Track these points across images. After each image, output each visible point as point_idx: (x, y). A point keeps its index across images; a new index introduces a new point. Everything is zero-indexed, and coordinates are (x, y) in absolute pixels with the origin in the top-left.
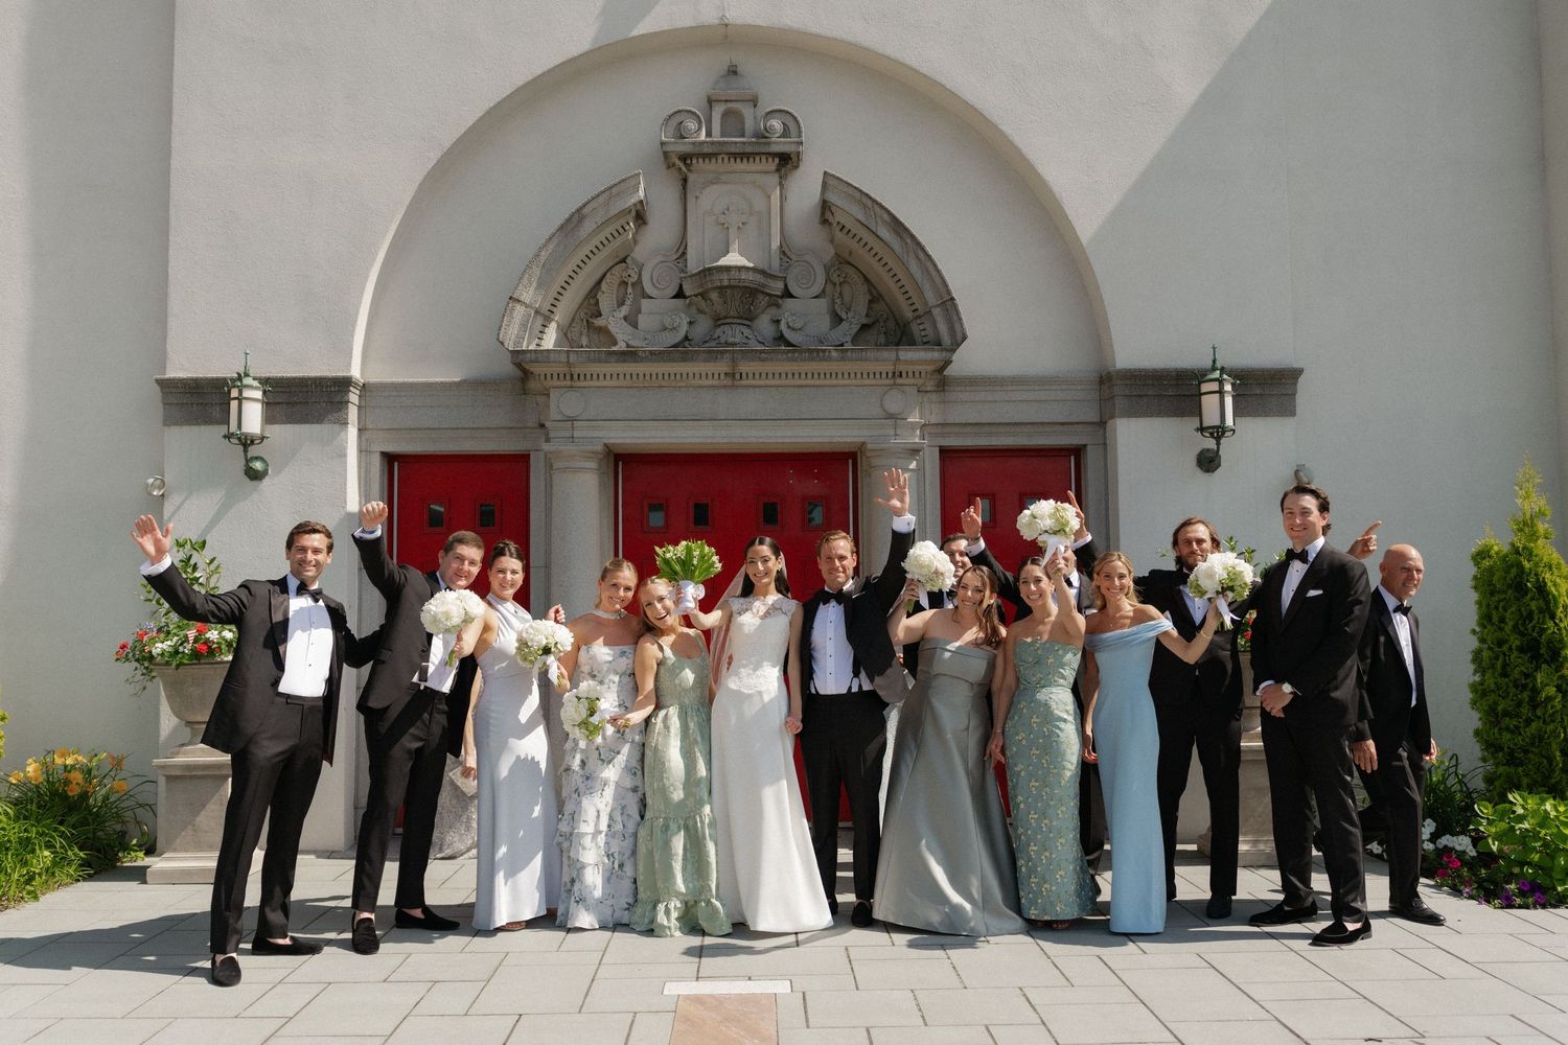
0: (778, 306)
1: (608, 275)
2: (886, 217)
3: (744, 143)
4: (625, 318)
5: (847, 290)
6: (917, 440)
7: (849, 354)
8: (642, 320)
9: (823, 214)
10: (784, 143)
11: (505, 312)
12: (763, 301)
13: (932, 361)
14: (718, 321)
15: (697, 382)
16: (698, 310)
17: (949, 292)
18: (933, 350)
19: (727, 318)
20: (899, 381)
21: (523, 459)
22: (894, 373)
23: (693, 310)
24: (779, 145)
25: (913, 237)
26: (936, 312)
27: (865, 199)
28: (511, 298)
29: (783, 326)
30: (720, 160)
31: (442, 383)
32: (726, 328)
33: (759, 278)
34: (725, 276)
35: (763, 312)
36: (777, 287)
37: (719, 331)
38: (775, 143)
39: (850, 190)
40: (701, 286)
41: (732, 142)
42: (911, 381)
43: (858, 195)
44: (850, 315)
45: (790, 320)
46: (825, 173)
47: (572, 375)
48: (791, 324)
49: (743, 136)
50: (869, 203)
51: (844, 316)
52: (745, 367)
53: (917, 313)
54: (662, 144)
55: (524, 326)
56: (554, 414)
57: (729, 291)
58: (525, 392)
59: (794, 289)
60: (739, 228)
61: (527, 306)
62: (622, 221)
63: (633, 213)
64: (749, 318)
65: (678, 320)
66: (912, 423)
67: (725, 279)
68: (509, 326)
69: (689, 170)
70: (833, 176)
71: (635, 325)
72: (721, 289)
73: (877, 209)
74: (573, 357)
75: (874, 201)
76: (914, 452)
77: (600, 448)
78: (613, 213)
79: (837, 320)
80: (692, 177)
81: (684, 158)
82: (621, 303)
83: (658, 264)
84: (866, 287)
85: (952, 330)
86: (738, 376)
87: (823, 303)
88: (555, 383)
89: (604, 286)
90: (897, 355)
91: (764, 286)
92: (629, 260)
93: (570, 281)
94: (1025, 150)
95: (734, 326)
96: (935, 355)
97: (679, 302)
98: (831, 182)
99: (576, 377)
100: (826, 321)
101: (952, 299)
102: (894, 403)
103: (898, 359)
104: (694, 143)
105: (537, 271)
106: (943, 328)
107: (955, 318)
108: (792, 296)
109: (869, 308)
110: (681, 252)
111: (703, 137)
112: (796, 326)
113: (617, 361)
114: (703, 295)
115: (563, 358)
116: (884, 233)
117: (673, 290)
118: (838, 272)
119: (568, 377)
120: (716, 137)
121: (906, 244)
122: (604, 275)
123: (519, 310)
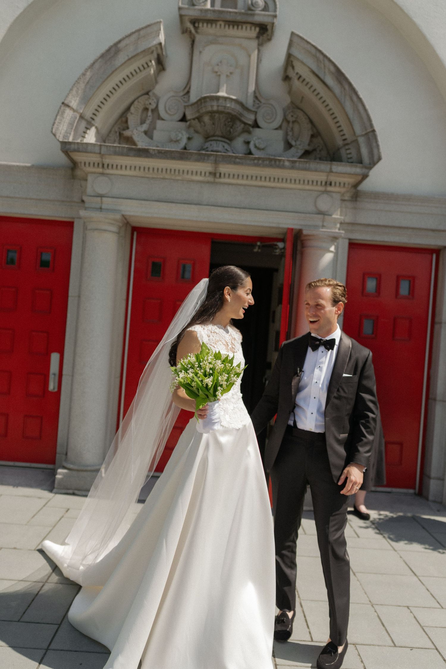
0: (249, 132)
1: (136, 103)
2: (332, 68)
3: (236, 13)
4: (146, 133)
5: (296, 127)
6: (337, 231)
7: (297, 164)
8: (156, 134)
9: (286, 69)
10: (265, 15)
11: (59, 113)
12: (239, 127)
13: (356, 174)
14: (207, 138)
15: (189, 177)
16: (195, 130)
17: (371, 125)
18: (356, 167)
19: (213, 136)
20: (329, 188)
21: (69, 225)
22: (326, 183)
23: (192, 130)
24: (260, 17)
25: (350, 84)
26: (361, 140)
27: (318, 54)
28: (63, 103)
29: (252, 146)
30: (218, 26)
31: (17, 166)
32: (212, 143)
33: (238, 108)
34: (215, 103)
35: (239, 135)
36: (250, 118)
37: (207, 144)
38: (259, 15)
39: (308, 47)
40: (198, 111)
41: (227, 12)
42: (337, 189)
43: (313, 51)
44: (298, 143)
45: (257, 142)
46: (293, 34)
47: (103, 165)
48: (257, 145)
49: (236, 8)
50: (321, 57)
51: (293, 143)
52: (224, 168)
53: (346, 142)
54: (180, 9)
55: (71, 124)
56: (89, 191)
57: (217, 115)
58: (73, 177)
59: (261, 123)
60: (227, 76)
61: (74, 111)
62: (146, 59)
63: (155, 55)
64: (229, 138)
65: (180, 135)
66: (335, 218)
67: (215, 106)
68: (60, 123)
69: (197, 32)
70: (298, 36)
71: (151, 138)
72: (212, 113)
73: (327, 62)
74: (104, 150)
75: (325, 56)
76: (334, 238)
77: (118, 217)
78: (140, 50)
79: (288, 146)
80: (198, 38)
81: (194, 22)
82: (143, 122)
83: (169, 98)
84: (309, 126)
85: (371, 153)
86: (218, 175)
87: (280, 133)
88: (91, 169)
89: (132, 108)
90: (331, 169)
91: (241, 114)
92: (150, 94)
93: (107, 98)
94: (428, 36)
95: (218, 142)
96: (358, 170)
97: (182, 124)
98: (295, 40)
99: (106, 166)
100: (281, 146)
101: (374, 131)
102: (324, 203)
103: (331, 171)
104: (201, 10)
105: (82, 85)
106: (364, 151)
107: (374, 144)
108: (258, 127)
109: (311, 141)
110: (186, 91)
111: (209, 6)
112: (262, 146)
113: (135, 156)
114: (199, 119)
115: (97, 149)
116: (330, 80)
117: (179, 116)
118: (292, 114)
119: (101, 165)
120: (218, 7)
121: (345, 89)
122: (133, 103)
123: (68, 114)
